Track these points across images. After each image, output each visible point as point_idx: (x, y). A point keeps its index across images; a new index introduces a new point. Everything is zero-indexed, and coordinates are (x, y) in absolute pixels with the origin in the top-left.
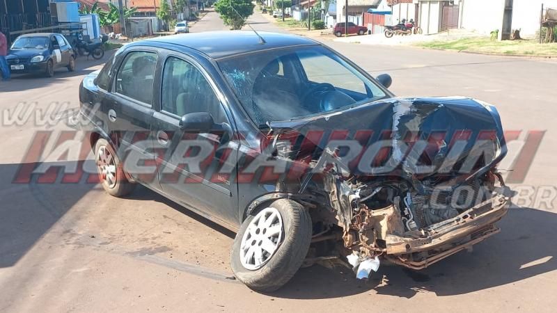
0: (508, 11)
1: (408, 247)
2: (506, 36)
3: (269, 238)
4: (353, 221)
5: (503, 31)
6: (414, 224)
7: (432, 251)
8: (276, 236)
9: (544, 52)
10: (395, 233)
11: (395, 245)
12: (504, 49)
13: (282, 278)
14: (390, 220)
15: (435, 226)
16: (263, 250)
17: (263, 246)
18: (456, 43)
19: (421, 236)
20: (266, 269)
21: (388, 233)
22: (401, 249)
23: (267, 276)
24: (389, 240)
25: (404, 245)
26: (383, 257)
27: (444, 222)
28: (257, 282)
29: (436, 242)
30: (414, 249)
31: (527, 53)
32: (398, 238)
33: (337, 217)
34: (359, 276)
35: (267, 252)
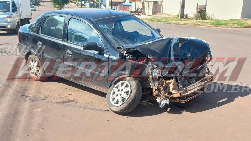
0: (183, 6)
1: (180, 94)
2: (182, 17)
3: (125, 93)
4: (159, 85)
5: (181, 15)
6: (181, 86)
7: (188, 96)
8: (128, 92)
9: (199, 24)
10: (175, 89)
11: (176, 94)
12: (183, 22)
13: (131, 109)
14: (174, 84)
15: (189, 86)
16: (122, 98)
17: (122, 96)
18: (162, 19)
19: (184, 90)
20: (125, 105)
21: (173, 89)
22: (178, 95)
23: (126, 108)
24: (174, 92)
25: (179, 93)
26: (171, 99)
27: (191, 85)
28: (121, 110)
29: (189, 92)
30: (183, 95)
31: (192, 24)
32: (177, 91)
33: (151, 84)
34: (161, 107)
35: (124, 98)
